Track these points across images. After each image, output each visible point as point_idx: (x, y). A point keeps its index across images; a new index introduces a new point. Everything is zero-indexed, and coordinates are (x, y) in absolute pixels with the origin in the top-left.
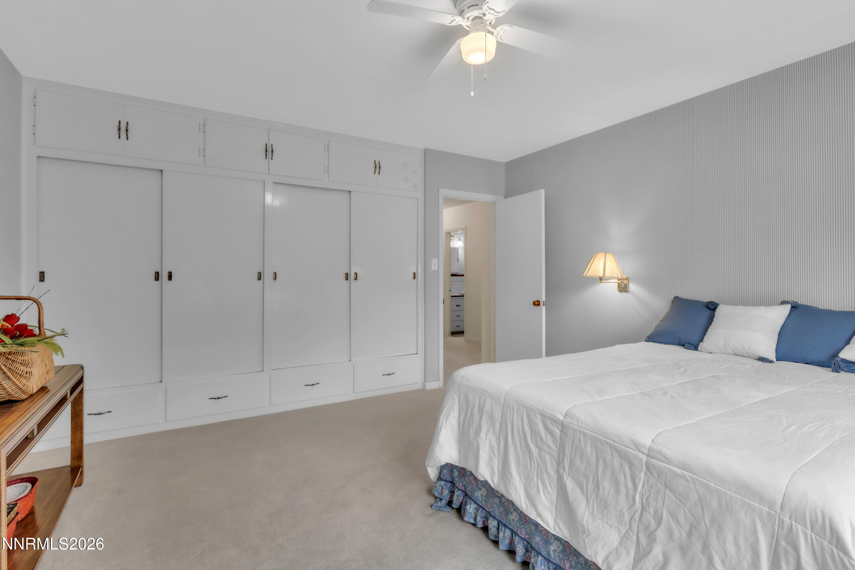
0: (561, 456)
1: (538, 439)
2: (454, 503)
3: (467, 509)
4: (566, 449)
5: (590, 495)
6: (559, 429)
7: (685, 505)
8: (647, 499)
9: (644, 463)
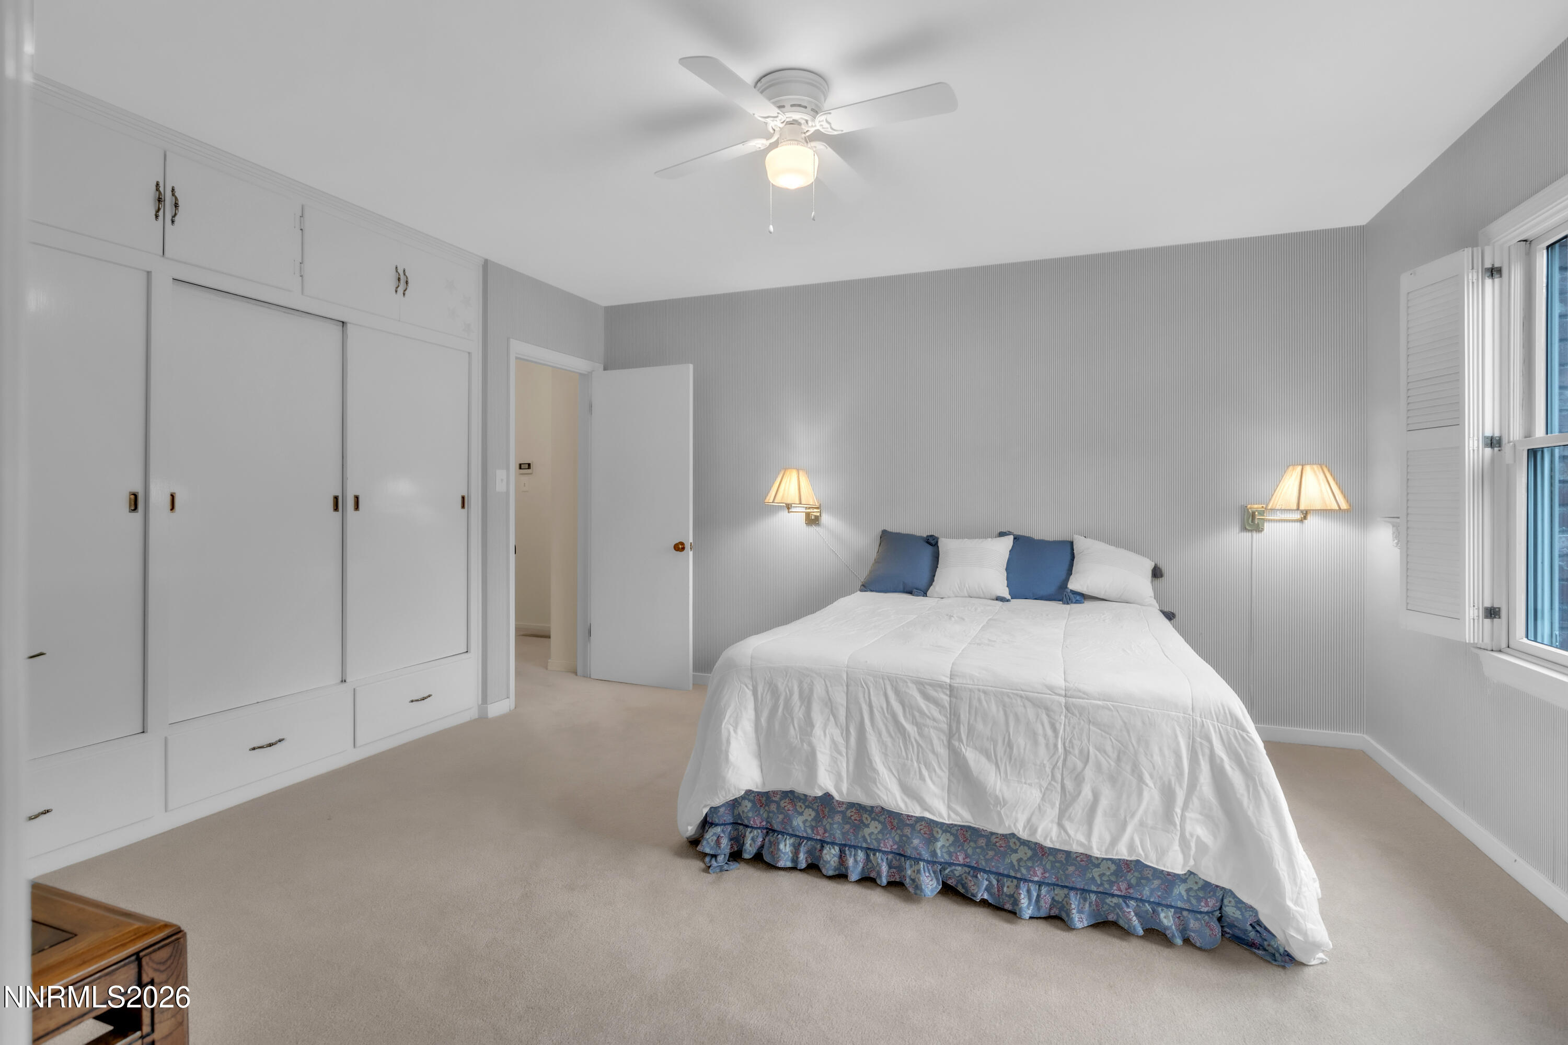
0: (954, 726)
1: (917, 714)
2: (748, 851)
3: (781, 848)
4: (962, 716)
5: (1001, 759)
6: (947, 695)
7: (1110, 735)
8: (1071, 741)
9: (1063, 704)
